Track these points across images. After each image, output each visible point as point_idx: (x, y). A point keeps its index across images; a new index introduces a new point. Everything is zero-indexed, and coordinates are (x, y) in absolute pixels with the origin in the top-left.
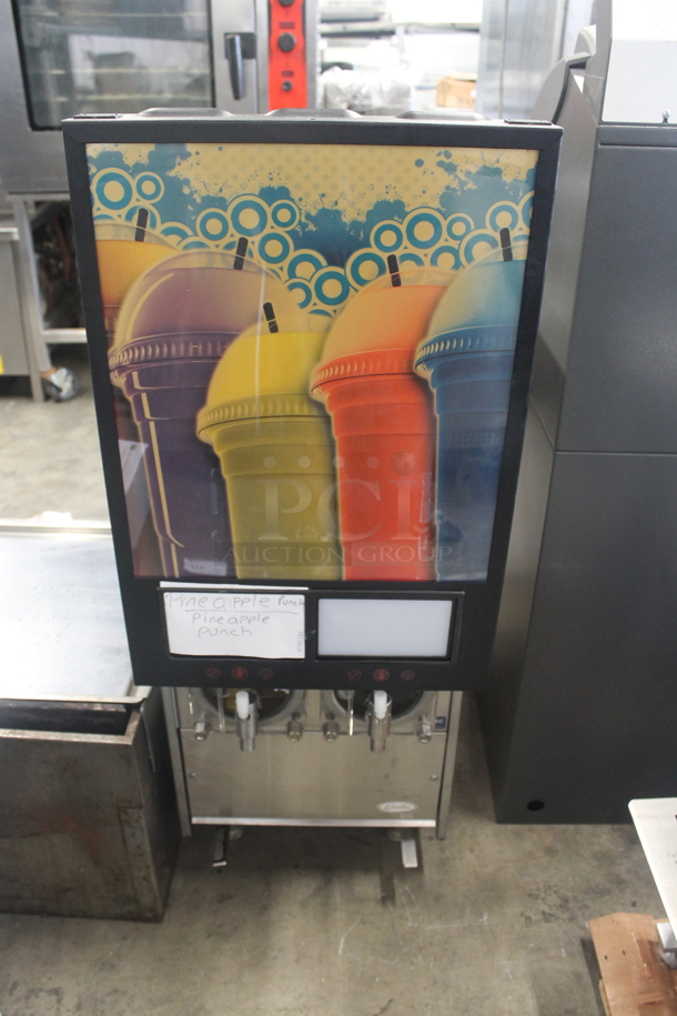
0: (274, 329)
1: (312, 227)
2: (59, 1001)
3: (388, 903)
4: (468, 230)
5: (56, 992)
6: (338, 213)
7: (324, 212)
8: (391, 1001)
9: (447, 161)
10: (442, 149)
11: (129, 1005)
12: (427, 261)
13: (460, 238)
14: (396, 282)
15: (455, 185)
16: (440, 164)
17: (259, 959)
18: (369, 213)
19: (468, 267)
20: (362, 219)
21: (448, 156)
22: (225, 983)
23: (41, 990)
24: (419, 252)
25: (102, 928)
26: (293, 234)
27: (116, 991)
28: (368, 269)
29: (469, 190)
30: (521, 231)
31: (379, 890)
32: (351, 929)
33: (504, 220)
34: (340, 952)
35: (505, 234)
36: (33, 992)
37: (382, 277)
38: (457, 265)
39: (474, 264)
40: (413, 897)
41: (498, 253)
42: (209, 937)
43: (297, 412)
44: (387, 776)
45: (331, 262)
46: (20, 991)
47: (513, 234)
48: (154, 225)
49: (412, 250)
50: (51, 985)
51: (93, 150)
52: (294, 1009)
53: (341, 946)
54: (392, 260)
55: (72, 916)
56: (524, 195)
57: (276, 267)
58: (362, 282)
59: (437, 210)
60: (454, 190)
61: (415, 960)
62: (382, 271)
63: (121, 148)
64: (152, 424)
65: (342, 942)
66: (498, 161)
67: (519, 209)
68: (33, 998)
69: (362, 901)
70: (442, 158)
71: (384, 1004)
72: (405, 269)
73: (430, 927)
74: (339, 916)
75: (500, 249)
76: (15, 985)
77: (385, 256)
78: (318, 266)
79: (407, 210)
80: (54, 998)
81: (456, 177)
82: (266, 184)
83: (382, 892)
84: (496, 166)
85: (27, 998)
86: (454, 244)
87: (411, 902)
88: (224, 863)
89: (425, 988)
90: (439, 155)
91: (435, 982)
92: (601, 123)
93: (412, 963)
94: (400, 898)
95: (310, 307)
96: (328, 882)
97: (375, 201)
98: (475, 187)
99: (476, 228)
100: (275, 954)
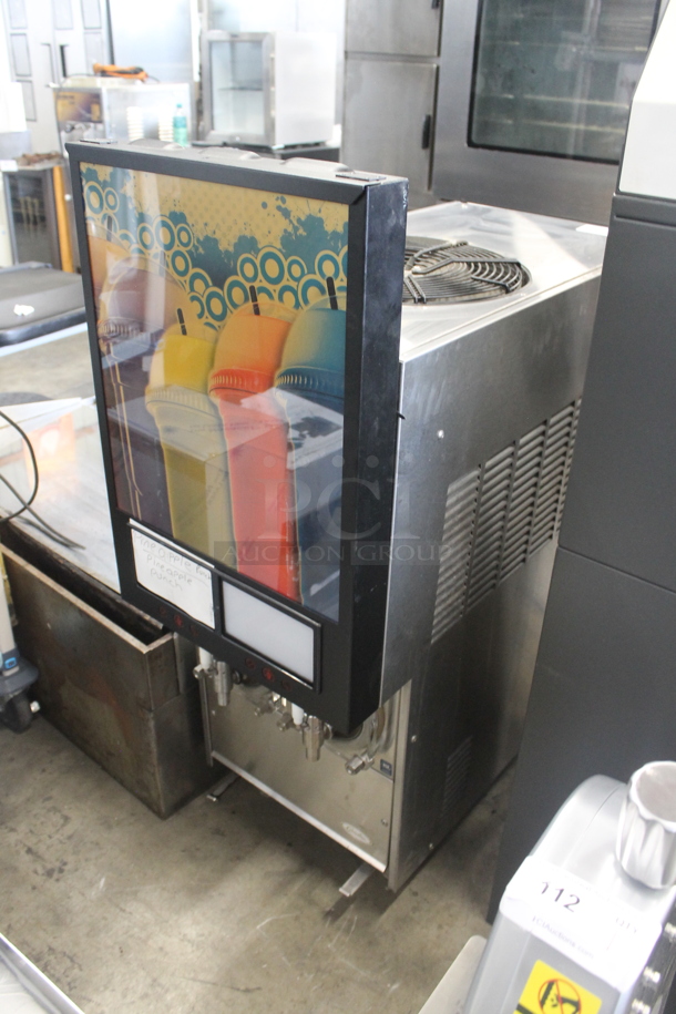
0: (184, 332)
1: (201, 250)
2: (63, 825)
3: (330, 919)
4: (303, 274)
5: (66, 819)
6: (216, 241)
7: (207, 238)
8: (259, 989)
9: (283, 206)
10: (280, 195)
11: (96, 858)
12: (276, 296)
13: (297, 280)
14: (257, 311)
15: (290, 229)
16: (279, 208)
17: (198, 891)
18: (235, 245)
19: (306, 308)
20: (231, 249)
21: (284, 201)
22: (164, 889)
23: (60, 811)
24: (270, 287)
25: (126, 799)
26: (190, 252)
27: (97, 844)
28: (237, 294)
29: (301, 235)
30: (341, 281)
31: (333, 903)
32: (282, 917)
33: (329, 269)
34: (258, 927)
35: (330, 281)
36: (55, 809)
37: (246, 305)
38: (297, 305)
39: (309, 306)
40: (353, 928)
41: (325, 300)
42: (183, 851)
43: (202, 409)
44: (347, 798)
45: (215, 284)
46: (49, 804)
47: (337, 284)
48: (115, 231)
49: (265, 284)
50: (66, 812)
51: (84, 167)
52: (189, 941)
53: (263, 923)
54: (252, 288)
55: (115, 778)
56: (343, 247)
57: (182, 279)
58: (235, 306)
59: (280, 250)
60: (290, 233)
61: (306, 975)
62: (246, 300)
63: (97, 168)
64: (121, 388)
65: (267, 920)
66: (320, 211)
67: (340, 259)
68: (51, 814)
69: (311, 902)
70: (280, 203)
71: (252, 986)
72: (262, 299)
73: (343, 960)
74: (284, 901)
75: (327, 296)
76: (49, 798)
77: (248, 285)
78: (207, 286)
79: (260, 246)
80: (62, 821)
81: (291, 222)
82: (173, 209)
83: (334, 907)
84: (319, 215)
85: (49, 811)
86: (293, 284)
87: (347, 931)
88: (214, 799)
89: (292, 1000)
90: (277, 199)
91: (305, 1002)
92: (618, 192)
93: (302, 975)
94: (343, 922)
95: (204, 320)
96: (302, 871)
97: (238, 235)
98: (305, 234)
99: (309, 273)
100: (214, 894)
